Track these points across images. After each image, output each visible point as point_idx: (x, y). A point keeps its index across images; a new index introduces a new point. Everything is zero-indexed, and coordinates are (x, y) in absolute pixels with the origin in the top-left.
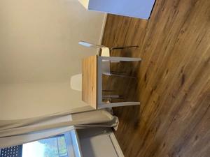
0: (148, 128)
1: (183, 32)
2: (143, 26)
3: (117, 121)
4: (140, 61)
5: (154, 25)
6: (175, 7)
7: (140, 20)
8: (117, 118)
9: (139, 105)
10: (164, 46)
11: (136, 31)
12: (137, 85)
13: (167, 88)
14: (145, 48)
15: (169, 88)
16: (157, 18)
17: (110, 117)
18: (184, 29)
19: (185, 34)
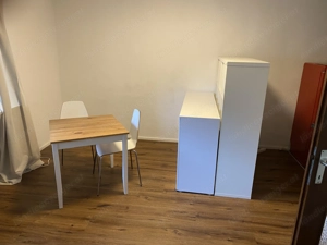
0: (24, 229)
1: (176, 232)
2: (168, 186)
3: (15, 181)
4: (123, 193)
5: (173, 199)
6: (198, 216)
7: (174, 181)
8: (19, 180)
9: (58, 208)
10: (154, 217)
11: (158, 180)
12: (88, 197)
13: (100, 235)
14: (143, 195)
15: (102, 239)
16: (181, 200)
17: (20, 169)
18: (180, 231)
19: (174, 235)
